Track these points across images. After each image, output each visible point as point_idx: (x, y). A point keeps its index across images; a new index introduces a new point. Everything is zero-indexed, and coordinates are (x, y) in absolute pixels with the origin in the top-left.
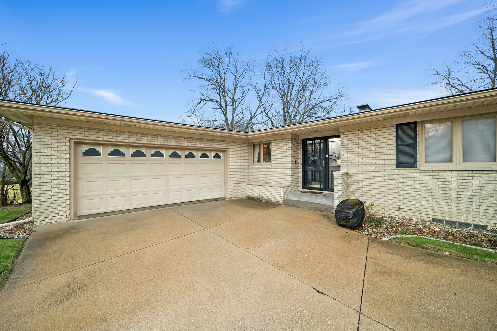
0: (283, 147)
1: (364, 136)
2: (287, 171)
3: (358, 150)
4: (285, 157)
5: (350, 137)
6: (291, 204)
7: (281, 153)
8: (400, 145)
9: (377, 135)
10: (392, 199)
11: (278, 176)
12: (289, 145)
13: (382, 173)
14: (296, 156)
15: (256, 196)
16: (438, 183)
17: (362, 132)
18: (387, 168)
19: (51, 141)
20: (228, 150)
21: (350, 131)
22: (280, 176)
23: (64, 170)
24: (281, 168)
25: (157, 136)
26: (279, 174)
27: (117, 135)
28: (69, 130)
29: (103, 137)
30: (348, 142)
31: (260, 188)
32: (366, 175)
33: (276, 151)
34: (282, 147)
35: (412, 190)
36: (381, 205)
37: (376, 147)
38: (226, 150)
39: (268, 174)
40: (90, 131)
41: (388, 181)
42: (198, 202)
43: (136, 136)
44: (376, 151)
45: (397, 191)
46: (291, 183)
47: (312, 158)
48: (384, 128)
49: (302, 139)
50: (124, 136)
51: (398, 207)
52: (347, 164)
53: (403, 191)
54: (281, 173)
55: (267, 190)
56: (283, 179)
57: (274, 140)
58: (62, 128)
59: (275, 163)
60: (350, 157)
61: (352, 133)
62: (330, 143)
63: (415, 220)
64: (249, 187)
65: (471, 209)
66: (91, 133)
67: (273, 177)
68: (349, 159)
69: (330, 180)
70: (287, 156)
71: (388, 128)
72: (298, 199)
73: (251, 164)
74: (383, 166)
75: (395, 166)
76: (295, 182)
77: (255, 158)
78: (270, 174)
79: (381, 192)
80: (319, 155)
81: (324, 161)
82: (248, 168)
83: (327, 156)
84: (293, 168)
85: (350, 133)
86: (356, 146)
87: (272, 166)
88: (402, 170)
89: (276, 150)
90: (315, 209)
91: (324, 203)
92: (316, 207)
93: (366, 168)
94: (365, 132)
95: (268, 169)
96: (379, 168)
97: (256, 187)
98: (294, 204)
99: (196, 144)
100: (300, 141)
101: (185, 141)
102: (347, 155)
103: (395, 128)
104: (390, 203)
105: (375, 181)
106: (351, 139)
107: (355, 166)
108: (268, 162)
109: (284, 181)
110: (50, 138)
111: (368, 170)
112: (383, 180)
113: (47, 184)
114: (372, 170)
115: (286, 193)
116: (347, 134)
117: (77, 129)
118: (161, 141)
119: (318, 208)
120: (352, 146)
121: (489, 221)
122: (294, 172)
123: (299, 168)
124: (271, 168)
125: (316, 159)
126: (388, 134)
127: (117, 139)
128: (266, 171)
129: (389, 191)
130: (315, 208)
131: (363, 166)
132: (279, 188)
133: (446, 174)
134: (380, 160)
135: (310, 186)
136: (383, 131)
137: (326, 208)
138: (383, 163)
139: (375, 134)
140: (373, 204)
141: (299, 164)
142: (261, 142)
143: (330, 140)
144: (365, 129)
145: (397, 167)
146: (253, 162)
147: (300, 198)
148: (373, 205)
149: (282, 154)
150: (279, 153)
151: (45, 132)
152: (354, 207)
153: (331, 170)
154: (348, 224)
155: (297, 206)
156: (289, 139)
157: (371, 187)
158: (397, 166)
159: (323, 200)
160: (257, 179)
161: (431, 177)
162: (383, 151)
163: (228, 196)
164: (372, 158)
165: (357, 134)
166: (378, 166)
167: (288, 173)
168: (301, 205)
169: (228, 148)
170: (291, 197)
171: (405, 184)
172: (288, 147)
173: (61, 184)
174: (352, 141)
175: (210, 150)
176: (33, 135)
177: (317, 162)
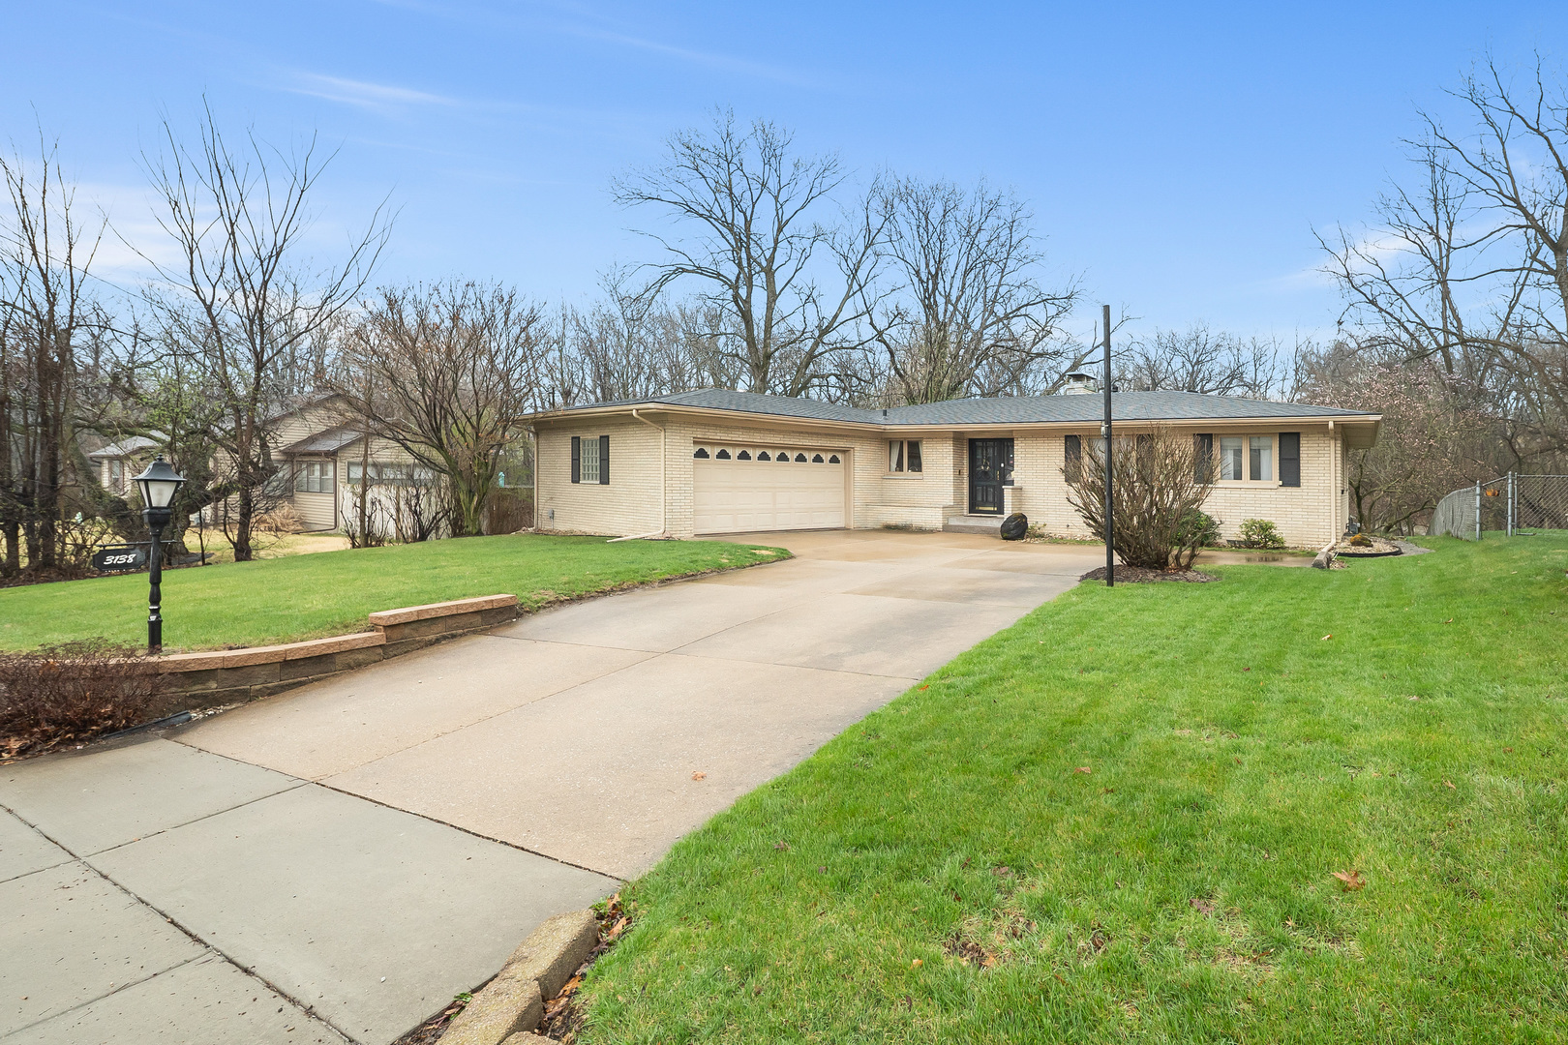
0: (941, 451)
1: (1038, 445)
2: (947, 486)
6: (952, 530)
7: (937, 458)
12: (949, 448)
14: (961, 464)
17: (1036, 440)
19: (680, 441)
20: (851, 450)
23: (689, 476)
24: (937, 481)
25: (771, 431)
27: (733, 432)
28: (693, 427)
29: (720, 434)
33: (929, 455)
38: (848, 451)
39: (918, 491)
43: (750, 432)
46: (952, 503)
47: (983, 468)
48: (1055, 438)
49: (970, 439)
50: (738, 433)
54: (937, 488)
56: (943, 497)
57: (929, 440)
58: (687, 426)
59: (927, 473)
64: (887, 510)
66: (710, 430)
70: (948, 463)
71: (1058, 439)
72: (963, 524)
73: (887, 474)
76: (958, 503)
77: (894, 464)
78: (920, 489)
80: (991, 464)
82: (882, 479)
84: (955, 481)
87: (923, 478)
89: (929, 452)
94: (1039, 440)
95: (917, 483)
97: (898, 510)
98: (957, 530)
99: (812, 441)
100: (966, 443)
103: (1064, 439)
108: (917, 471)
109: (943, 500)
110: (679, 438)
113: (677, 492)
115: (946, 517)
117: (698, 427)
118: (774, 439)
119: (988, 532)
122: (957, 488)
123: (964, 481)
124: (923, 481)
125: (988, 469)
126: (1058, 445)
127: (732, 437)
128: (914, 485)
131: (1036, 479)
132: (936, 510)
135: (980, 508)
136: (1055, 442)
137: (994, 528)
139: (1048, 443)
141: (964, 476)
142: (904, 438)
146: (892, 471)
147: (965, 523)
149: (939, 461)
150: (934, 458)
151: (675, 431)
152: (1017, 520)
154: (1010, 535)
156: (949, 440)
157: (1044, 504)
158: (1067, 481)
160: (902, 498)
163: (852, 525)
165: (1032, 442)
167: (948, 488)
168: (967, 530)
169: (852, 446)
170: (953, 522)
172: (948, 450)
173: (687, 492)
175: (826, 451)
176: (663, 433)
177: (990, 474)
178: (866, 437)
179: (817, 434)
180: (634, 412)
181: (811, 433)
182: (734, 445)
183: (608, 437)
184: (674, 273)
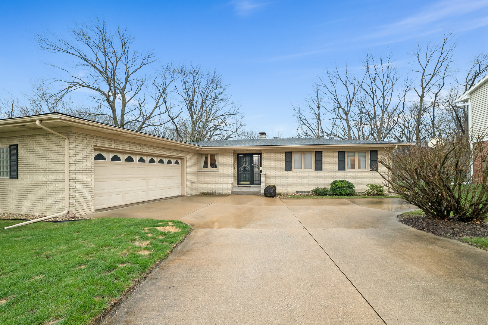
0: (227, 158)
1: (272, 156)
2: (230, 174)
3: (270, 162)
4: (229, 165)
5: (266, 156)
6: (237, 193)
7: (225, 162)
8: (286, 161)
10: (283, 185)
11: (223, 177)
13: (280, 174)
14: (235, 164)
15: (209, 192)
17: (272, 153)
18: (282, 171)
19: (82, 147)
20: (185, 158)
22: (225, 177)
23: (91, 172)
24: (225, 172)
25: (147, 146)
27: (123, 145)
28: (93, 139)
29: (115, 145)
32: (274, 175)
35: (290, 180)
36: (279, 188)
37: (277, 161)
38: (183, 158)
39: (216, 176)
40: (107, 140)
41: (282, 177)
42: (168, 198)
43: (134, 145)
44: (278, 163)
45: (285, 182)
46: (233, 182)
47: (244, 166)
49: (238, 154)
50: (127, 145)
51: (286, 188)
52: (265, 169)
54: (226, 175)
56: (228, 179)
57: (220, 153)
58: (89, 137)
59: (220, 168)
61: (268, 153)
62: (254, 157)
63: (291, 193)
64: (203, 185)
66: (107, 142)
67: (219, 178)
68: (266, 167)
69: (254, 179)
71: (282, 153)
73: (199, 169)
75: (284, 170)
76: (235, 181)
79: (279, 183)
80: (248, 164)
81: (251, 167)
83: (253, 165)
84: (234, 172)
85: (266, 153)
86: (269, 160)
87: (219, 171)
88: (287, 172)
89: (222, 160)
93: (274, 171)
95: (215, 173)
97: (209, 185)
99: (168, 153)
100: (236, 155)
101: (162, 150)
102: (265, 165)
103: (284, 153)
104: (283, 187)
105: (277, 177)
107: (269, 170)
108: (214, 168)
109: (230, 180)
110: (82, 145)
112: (280, 177)
113: (80, 183)
114: (276, 172)
115: (232, 188)
117: (98, 139)
118: (149, 150)
121: (311, 190)
122: (234, 175)
123: (236, 172)
124: (217, 172)
125: (246, 166)
126: (282, 156)
127: (122, 147)
128: (213, 174)
129: (282, 182)
131: (272, 170)
132: (228, 184)
135: (242, 183)
136: (280, 154)
137: (258, 193)
138: (280, 169)
139: (277, 155)
141: (236, 170)
142: (209, 153)
143: (254, 155)
146: (201, 168)
151: (79, 140)
152: (273, 188)
153: (255, 173)
154: (269, 196)
156: (231, 153)
157: (276, 180)
158: (286, 170)
160: (206, 181)
161: (295, 175)
162: (280, 163)
163: (186, 193)
164: (276, 167)
165: (270, 154)
166: (278, 170)
168: (243, 193)
169: (186, 156)
170: (236, 190)
171: (288, 178)
172: (231, 158)
173: (89, 182)
174: (268, 158)
175: (173, 158)
176: (67, 141)
177: (247, 168)
178: (191, 152)
179: (171, 149)
180: (38, 122)
181: (168, 149)
182: (123, 153)
183: (17, 145)
184: (75, 86)
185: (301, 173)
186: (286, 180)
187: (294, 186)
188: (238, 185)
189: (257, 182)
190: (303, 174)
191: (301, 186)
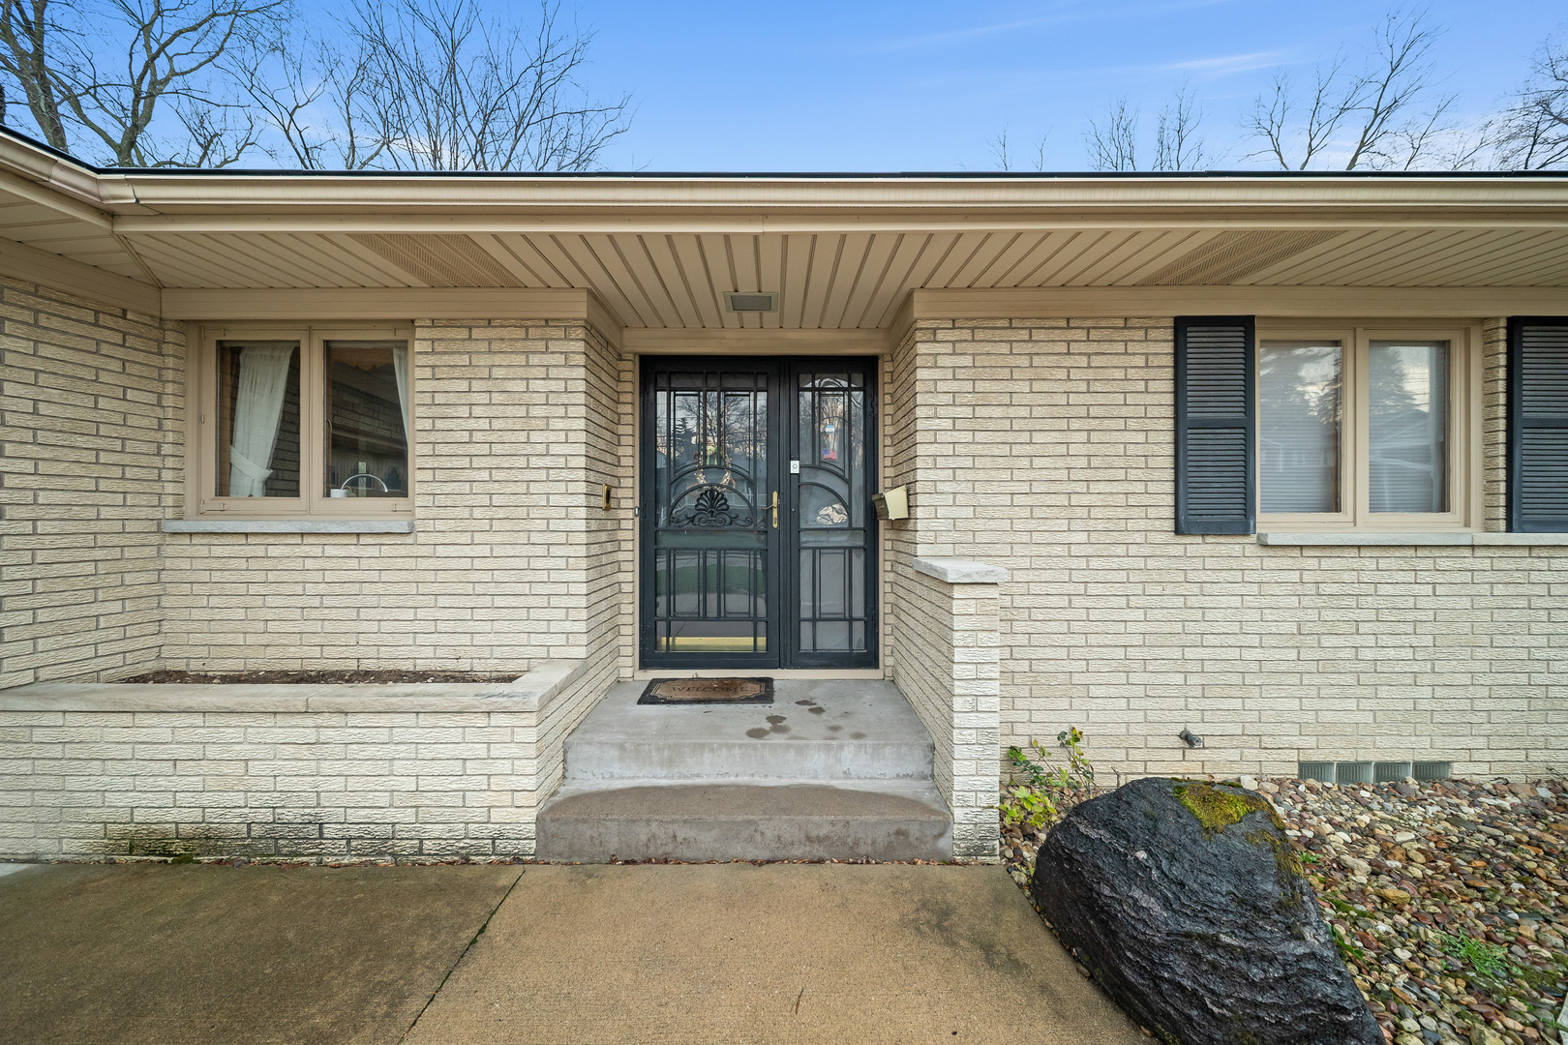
0: (521, 386)
1: (1037, 361)
2: (550, 563)
3: (1010, 437)
4: (535, 462)
5: (967, 361)
6: (613, 845)
7: (497, 424)
8: (1194, 420)
9: (1096, 361)
10: (1158, 693)
11: (469, 602)
12: (566, 373)
13: (1115, 563)
14: (608, 458)
15: (232, 822)
16: (1319, 602)
17: (1027, 338)
18: (1139, 538)
21: (969, 324)
22: (487, 601)
24: (498, 538)
26: (479, 589)
30: (955, 386)
31: (279, 735)
32: (1047, 576)
33: (450, 411)
34: (510, 386)
35: (1231, 641)
36: (1109, 729)
37: (1094, 424)
39: (380, 588)
41: (1142, 601)
44: (1093, 449)
45: (1177, 653)
46: (581, 654)
47: (701, 479)
48: (1126, 332)
49: (644, 353)
51: (1179, 729)
52: (956, 512)
53: (1200, 650)
54: (499, 576)
55: (371, 751)
56: (521, 626)
57: (434, 323)
59: (441, 500)
60: (971, 475)
61: (980, 335)
62: (805, 397)
63: (1246, 780)
64: (142, 735)
65: (1410, 705)
67: (421, 613)
68: (963, 487)
69: (806, 603)
70: (555, 449)
71: (1142, 333)
72: (659, 771)
73: (190, 507)
74: (1122, 525)
75: (1170, 525)
76: (602, 632)
77: (237, 457)
78: (391, 589)
79: (1114, 664)
80: (743, 464)
81: (775, 494)
82: (155, 539)
83: (795, 467)
84: (593, 537)
85: (966, 335)
86: (998, 412)
87: (419, 526)
88: (1196, 546)
89: (452, 398)
90: (819, 851)
91: (847, 775)
92: (823, 832)
93: (1048, 537)
94: (1042, 337)
95: (374, 551)
96: (1103, 538)
97: (230, 734)
98: (644, 838)
100: (629, 365)
102: (951, 463)
103: (1169, 335)
104: (1153, 716)
105: (1088, 605)
106: (970, 373)
107: (992, 524)
108: (374, 492)
109: (523, 639)
111: (1058, 550)
112: (1123, 601)
114: (1075, 550)
116: (954, 342)
120: (981, 412)
121: (1454, 742)
122: (600, 566)
123: (621, 535)
124: (409, 540)
125: (725, 481)
126: (1140, 361)
128: (353, 564)
129: (1144, 653)
130: (819, 840)
131: (1032, 525)
132: (496, 719)
133: (1344, 561)
134: (1110, 498)
136: (1120, 348)
137: (899, 833)
138: (1121, 513)
139: (1089, 355)
140: (1078, 729)
141: (622, 514)
142: (310, 326)
144: (1042, 323)
145: (1178, 531)
146: (223, 489)
147: (670, 763)
148: (1081, 733)
149: (509, 437)
150: (484, 424)
153: (814, 549)
155: (669, 848)
156: (567, 325)
157: (1069, 640)
158: (1180, 528)
159: (839, 761)
160: (264, 639)
161: (1295, 576)
162: (1120, 449)
164: (1073, 484)
165: (1004, 348)
166: (1100, 527)
167: (555, 576)
171: (1210, 615)
172: (560, 386)
174: (980, 386)
177: (734, 502)
185: (1350, 561)
186: (1188, 640)
187: (1280, 704)
188: (645, 664)
189: (833, 638)
190: (1371, 564)
191: (1351, 704)
